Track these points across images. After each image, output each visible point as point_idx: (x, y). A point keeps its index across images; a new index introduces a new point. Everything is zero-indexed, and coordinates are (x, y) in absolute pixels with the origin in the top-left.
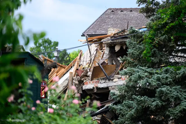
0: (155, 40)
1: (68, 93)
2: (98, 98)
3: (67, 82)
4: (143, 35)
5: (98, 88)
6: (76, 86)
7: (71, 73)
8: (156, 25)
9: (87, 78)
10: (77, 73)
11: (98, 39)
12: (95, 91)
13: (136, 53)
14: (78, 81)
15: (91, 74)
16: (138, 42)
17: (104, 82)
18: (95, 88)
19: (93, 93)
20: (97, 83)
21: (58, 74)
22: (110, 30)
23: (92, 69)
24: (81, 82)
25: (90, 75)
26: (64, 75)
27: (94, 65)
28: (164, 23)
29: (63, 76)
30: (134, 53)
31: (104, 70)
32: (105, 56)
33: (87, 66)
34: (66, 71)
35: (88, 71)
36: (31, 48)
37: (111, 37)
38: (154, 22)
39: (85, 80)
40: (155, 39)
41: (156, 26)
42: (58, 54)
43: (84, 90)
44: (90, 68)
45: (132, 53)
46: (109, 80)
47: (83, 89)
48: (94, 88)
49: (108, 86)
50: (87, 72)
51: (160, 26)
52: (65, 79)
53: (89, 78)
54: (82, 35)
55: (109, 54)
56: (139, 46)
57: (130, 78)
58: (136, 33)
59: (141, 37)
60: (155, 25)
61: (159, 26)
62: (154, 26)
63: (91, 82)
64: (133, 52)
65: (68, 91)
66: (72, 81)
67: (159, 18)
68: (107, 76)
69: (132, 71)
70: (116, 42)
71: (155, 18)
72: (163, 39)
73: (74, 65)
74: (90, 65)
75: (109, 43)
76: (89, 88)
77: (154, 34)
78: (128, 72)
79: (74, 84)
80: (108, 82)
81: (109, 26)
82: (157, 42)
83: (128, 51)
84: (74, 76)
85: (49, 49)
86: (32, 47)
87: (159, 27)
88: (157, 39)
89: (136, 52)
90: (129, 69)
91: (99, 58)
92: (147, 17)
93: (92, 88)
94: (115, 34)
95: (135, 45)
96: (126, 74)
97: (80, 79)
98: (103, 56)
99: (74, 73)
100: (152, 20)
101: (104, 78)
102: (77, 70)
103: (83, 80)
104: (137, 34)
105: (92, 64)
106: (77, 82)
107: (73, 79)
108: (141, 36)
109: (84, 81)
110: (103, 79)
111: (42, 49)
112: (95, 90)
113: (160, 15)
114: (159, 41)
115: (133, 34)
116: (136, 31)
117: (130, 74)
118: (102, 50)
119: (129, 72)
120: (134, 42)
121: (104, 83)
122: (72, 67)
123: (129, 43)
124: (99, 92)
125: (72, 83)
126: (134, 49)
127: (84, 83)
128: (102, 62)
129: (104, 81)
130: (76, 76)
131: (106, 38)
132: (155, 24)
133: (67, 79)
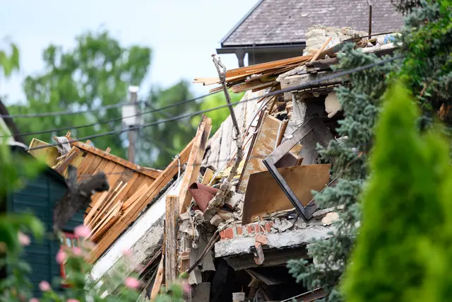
0: (421, 88)
1: (164, 270)
2: (272, 284)
3: (159, 231)
4: (388, 71)
5: (268, 251)
6: (190, 246)
7: (172, 200)
8: (424, 39)
9: (228, 215)
10: (193, 200)
11: (263, 73)
12: (260, 260)
13: (365, 130)
14: (199, 227)
15: (243, 200)
16: (373, 94)
17: (291, 229)
18: (260, 251)
19: (252, 269)
20: (266, 232)
21: (127, 203)
22: (314, 35)
23: (245, 182)
24: (208, 231)
25: (241, 206)
26: (149, 206)
27: (251, 169)
28: (449, 31)
29: (147, 210)
30: (360, 132)
31: (286, 187)
32: (288, 135)
33: (227, 172)
34: (155, 193)
35: (233, 189)
36: (29, 79)
37: (309, 67)
38: (417, 31)
39: (224, 221)
40: (421, 84)
41: (423, 43)
42: (138, 115)
43: (221, 258)
44: (240, 180)
45: (354, 131)
46: (307, 220)
47: (218, 255)
48: (253, 249)
49: (305, 240)
50: (230, 195)
51: (436, 40)
52: (154, 221)
53: (235, 214)
54: (220, 47)
55: (304, 127)
56: (373, 109)
57: (349, 214)
58: (367, 66)
59: (382, 77)
60: (421, 41)
61: (432, 41)
62: (415, 43)
63: (245, 229)
64: (356, 127)
65: (164, 266)
66: (177, 227)
67: (434, 14)
68: (300, 206)
69: (353, 191)
70: (326, 85)
71: (420, 16)
72: (446, 83)
73: (182, 171)
74: (239, 170)
75: (304, 88)
76: (237, 252)
77: (418, 68)
78: (341, 192)
79: (183, 239)
80: (304, 225)
81: (324, 11)
82: (428, 94)
83: (339, 126)
84: (184, 210)
85: (111, 83)
86: (34, 77)
87: (433, 46)
88: (428, 83)
89: (365, 126)
90: (345, 183)
91: (267, 141)
92: (403, 8)
93: (247, 250)
94: (322, 56)
95: (364, 105)
96: (335, 200)
97: (203, 220)
98: (282, 136)
99: (182, 200)
100: (413, 23)
101: (290, 213)
102: (194, 186)
103: (216, 221)
104: (369, 68)
105: (245, 166)
106: (194, 232)
107: (179, 222)
108: (381, 73)
109: (221, 227)
110: (286, 217)
111: (80, 82)
112: (258, 257)
113: (438, 7)
114: (436, 90)
115: (353, 71)
116: (363, 60)
117: (348, 201)
118: (285, 112)
119: (346, 192)
120: (360, 96)
121: (291, 233)
122: (175, 178)
123: (346, 99)
124: (272, 264)
125: (176, 235)
126: (361, 117)
127: (221, 234)
128: (281, 156)
129: (290, 224)
130: (189, 210)
131: (293, 68)
132: (420, 34)
133: (160, 219)
